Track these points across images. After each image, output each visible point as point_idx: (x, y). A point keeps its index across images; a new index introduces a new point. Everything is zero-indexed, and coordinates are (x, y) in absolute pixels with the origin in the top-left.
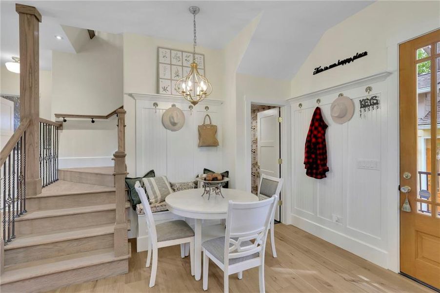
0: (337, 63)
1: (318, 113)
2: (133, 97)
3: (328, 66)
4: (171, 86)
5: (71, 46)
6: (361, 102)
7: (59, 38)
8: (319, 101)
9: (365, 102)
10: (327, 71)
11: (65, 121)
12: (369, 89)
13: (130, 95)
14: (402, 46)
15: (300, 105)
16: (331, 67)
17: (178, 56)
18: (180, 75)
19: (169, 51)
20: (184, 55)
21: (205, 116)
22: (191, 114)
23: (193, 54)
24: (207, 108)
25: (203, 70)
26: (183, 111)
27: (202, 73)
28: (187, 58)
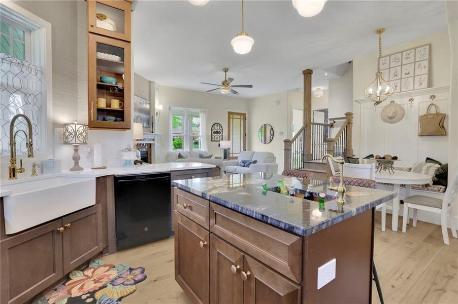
2: (358, 102)
7: (326, 74)
11: (335, 122)
13: (356, 101)
17: (397, 58)
18: (399, 74)
19: (389, 57)
20: (405, 54)
21: (429, 106)
22: (411, 106)
23: (415, 49)
24: (433, 97)
25: (428, 61)
26: (402, 106)
27: (426, 63)
28: (407, 56)
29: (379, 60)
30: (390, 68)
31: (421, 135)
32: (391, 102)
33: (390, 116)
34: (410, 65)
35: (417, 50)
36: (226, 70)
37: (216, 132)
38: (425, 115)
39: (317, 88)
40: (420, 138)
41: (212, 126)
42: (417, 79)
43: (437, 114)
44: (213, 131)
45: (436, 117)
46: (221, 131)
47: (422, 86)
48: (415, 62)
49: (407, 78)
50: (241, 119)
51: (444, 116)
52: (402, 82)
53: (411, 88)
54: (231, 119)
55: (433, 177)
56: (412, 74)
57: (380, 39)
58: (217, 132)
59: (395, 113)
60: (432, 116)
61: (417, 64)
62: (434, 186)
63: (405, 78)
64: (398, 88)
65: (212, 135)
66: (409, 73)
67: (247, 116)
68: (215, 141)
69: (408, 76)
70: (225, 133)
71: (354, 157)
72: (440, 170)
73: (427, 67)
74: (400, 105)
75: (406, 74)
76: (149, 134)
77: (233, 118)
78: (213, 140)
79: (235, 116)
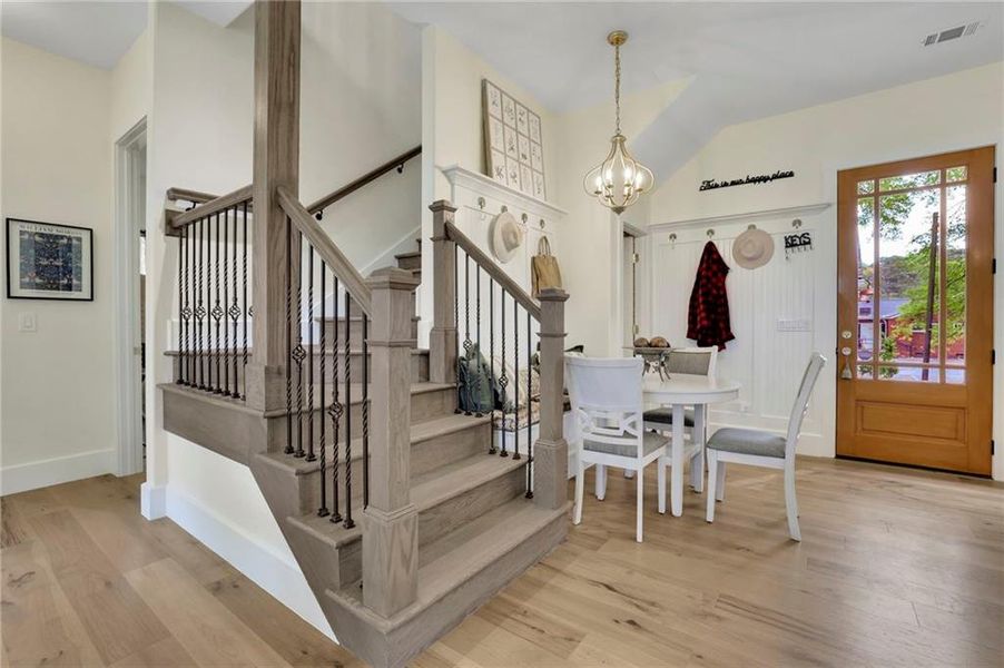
0: (745, 180)
1: (710, 250)
2: (448, 178)
3: (729, 182)
6: (786, 239)
8: (711, 232)
9: (793, 241)
10: (725, 188)
12: (797, 223)
13: (445, 171)
14: (841, 174)
15: (673, 236)
16: (733, 183)
17: (510, 107)
18: (516, 148)
19: (499, 92)
20: (518, 107)
23: (527, 110)
24: (542, 223)
27: (540, 152)
28: (521, 118)
32: (504, 209)
34: (525, 139)
35: (529, 114)
42: (534, 175)
48: (529, 139)
49: (524, 165)
56: (529, 162)
61: (532, 145)
64: (518, 181)
66: (526, 158)
69: (526, 162)
73: (541, 160)
75: (523, 155)
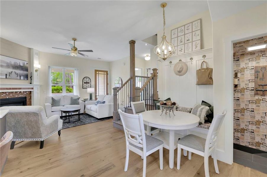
4: (177, 50)
5: (152, 45)
7: (146, 44)
17: (182, 30)
18: (183, 40)
19: (177, 29)
20: (186, 26)
21: (202, 63)
22: (191, 63)
23: (192, 23)
24: (204, 56)
25: (200, 30)
26: (186, 63)
27: (199, 32)
28: (188, 28)
29: (171, 32)
30: (178, 37)
31: (198, 84)
32: (179, 61)
33: (178, 70)
34: (189, 34)
35: (193, 23)
36: (75, 40)
37: (85, 83)
38: (200, 70)
39: (147, 54)
40: (198, 86)
41: (83, 79)
42: (194, 43)
43: (207, 69)
44: (84, 82)
45: (206, 70)
46: (89, 82)
47: (197, 49)
48: (192, 32)
49: (188, 43)
50: (104, 74)
51: (212, 70)
52: (185, 46)
53: (190, 50)
54: (97, 75)
55: (205, 117)
56: (191, 41)
57: (164, 11)
58: (87, 83)
59: (182, 68)
60: (204, 70)
61: (194, 33)
62: (205, 124)
63: (187, 43)
64: (183, 50)
65: (83, 84)
66: (189, 40)
67: (108, 73)
68: (85, 88)
69: (189, 41)
70: (93, 83)
71: (159, 100)
72: (209, 112)
73: (200, 35)
74: (185, 63)
75: (187, 40)
76: (28, 85)
77: (99, 74)
78: (84, 87)
79: (100, 73)
